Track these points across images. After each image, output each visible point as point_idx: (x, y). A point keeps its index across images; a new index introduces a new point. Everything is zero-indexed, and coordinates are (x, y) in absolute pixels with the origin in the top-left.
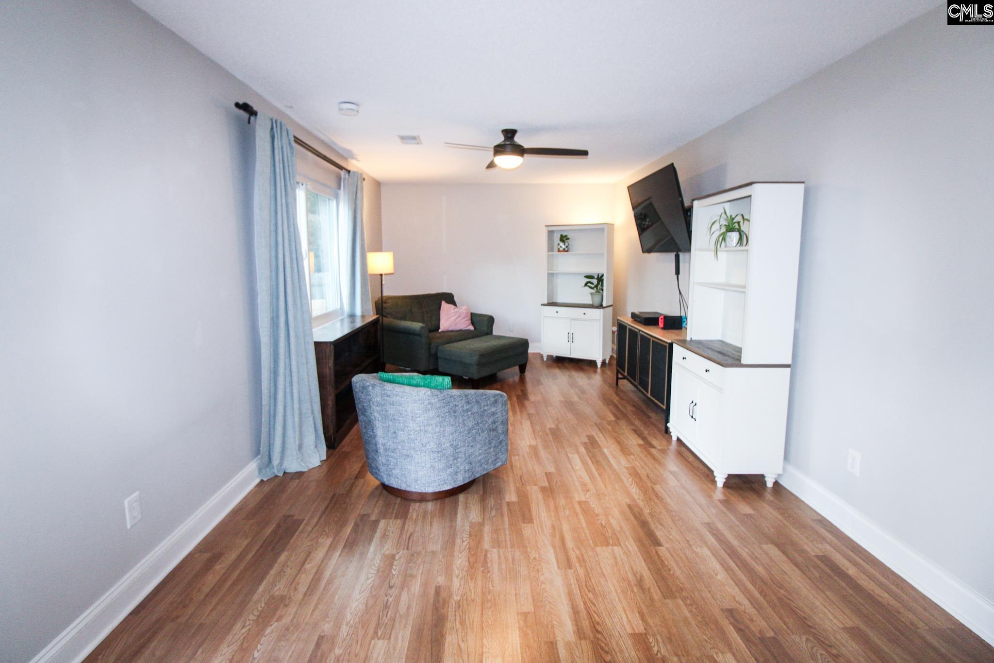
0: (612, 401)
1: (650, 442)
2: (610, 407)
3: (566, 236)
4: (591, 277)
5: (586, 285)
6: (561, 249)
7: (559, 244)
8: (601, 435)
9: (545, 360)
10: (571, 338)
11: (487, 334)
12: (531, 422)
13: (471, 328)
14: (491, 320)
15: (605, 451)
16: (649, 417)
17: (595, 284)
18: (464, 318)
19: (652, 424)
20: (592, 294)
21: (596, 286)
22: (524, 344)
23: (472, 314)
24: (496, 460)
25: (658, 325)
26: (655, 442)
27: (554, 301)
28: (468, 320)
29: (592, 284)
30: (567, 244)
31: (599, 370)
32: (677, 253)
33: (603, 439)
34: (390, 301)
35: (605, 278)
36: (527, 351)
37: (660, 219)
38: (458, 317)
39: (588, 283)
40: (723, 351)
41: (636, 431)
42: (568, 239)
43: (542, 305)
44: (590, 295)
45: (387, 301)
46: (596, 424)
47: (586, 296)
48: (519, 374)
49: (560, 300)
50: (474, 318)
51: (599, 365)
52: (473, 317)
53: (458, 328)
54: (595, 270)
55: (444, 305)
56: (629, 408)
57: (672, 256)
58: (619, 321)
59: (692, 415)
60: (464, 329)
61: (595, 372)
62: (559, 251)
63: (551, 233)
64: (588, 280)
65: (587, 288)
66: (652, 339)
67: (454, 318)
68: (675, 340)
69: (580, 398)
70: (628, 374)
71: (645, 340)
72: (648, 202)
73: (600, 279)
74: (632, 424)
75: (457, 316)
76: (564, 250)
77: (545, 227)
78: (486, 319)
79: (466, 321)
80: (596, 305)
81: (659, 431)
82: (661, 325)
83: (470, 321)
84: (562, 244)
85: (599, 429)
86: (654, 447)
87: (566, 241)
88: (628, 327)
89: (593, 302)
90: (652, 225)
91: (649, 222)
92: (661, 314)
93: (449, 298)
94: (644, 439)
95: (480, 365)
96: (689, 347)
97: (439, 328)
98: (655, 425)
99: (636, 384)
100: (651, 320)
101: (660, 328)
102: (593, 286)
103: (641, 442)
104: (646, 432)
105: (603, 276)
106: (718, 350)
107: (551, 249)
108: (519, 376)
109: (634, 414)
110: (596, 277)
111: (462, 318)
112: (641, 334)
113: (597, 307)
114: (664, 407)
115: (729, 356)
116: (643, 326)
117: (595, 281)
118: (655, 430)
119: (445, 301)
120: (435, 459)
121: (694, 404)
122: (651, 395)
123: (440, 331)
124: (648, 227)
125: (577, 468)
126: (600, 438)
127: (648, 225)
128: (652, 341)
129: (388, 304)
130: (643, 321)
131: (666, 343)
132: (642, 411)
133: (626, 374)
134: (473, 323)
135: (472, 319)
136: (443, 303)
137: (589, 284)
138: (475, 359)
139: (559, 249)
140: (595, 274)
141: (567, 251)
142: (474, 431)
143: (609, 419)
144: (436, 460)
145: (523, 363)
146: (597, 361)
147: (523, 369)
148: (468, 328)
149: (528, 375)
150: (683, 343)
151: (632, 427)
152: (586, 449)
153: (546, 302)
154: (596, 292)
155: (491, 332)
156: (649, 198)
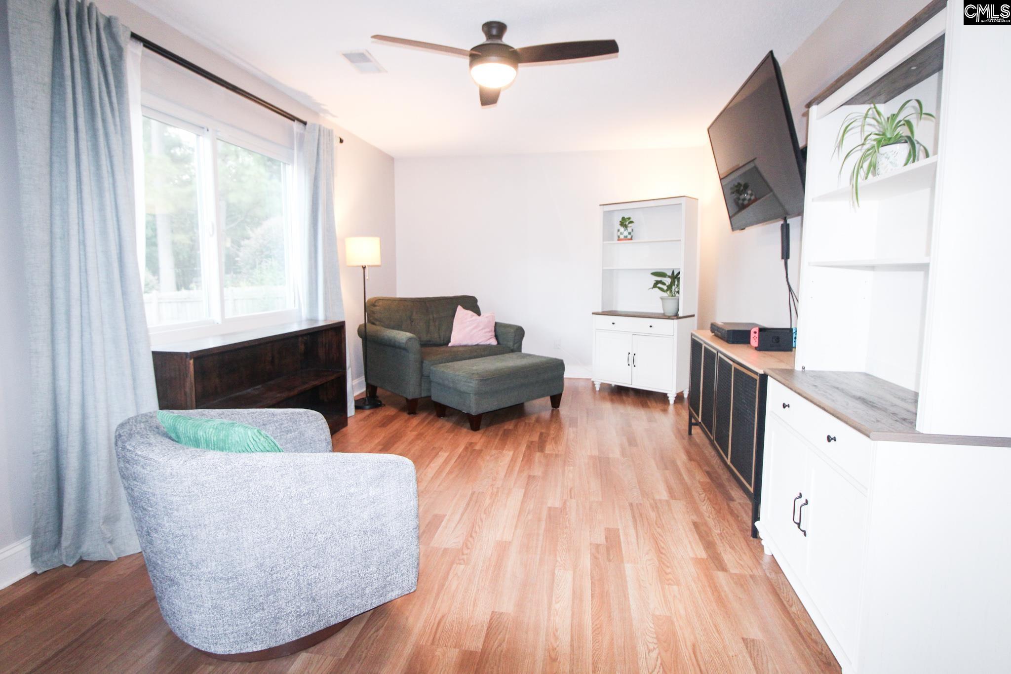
0: (673, 462)
1: (719, 555)
2: (667, 472)
3: (629, 218)
4: (662, 275)
5: (655, 286)
6: (622, 237)
7: (619, 230)
8: (632, 531)
9: (598, 389)
10: (632, 360)
11: (512, 351)
12: (525, 492)
13: (494, 342)
14: (519, 333)
15: (628, 568)
16: (731, 499)
17: (667, 284)
18: (483, 329)
19: (732, 512)
20: (662, 299)
21: (670, 288)
22: (556, 367)
23: (496, 323)
24: (385, 587)
25: (748, 342)
26: (728, 557)
27: (614, 309)
28: (489, 332)
29: (664, 284)
30: (629, 230)
31: (671, 408)
32: (785, 220)
33: (633, 539)
34: (381, 303)
35: (681, 276)
36: (563, 376)
37: (771, 190)
38: (475, 328)
39: (657, 282)
40: (871, 399)
41: (700, 530)
42: (632, 222)
43: (593, 314)
44: (660, 300)
45: (376, 304)
46: (631, 505)
47: (655, 301)
48: (551, 408)
49: (620, 308)
50: (499, 330)
51: (672, 399)
52: (497, 328)
53: (474, 342)
54: (667, 266)
55: (461, 312)
56: (698, 477)
57: (776, 226)
58: (693, 337)
59: (798, 522)
60: (482, 343)
61: (665, 411)
62: (619, 239)
63: (608, 215)
64: (659, 279)
65: (656, 289)
66: (734, 365)
67: (470, 328)
68: (772, 370)
69: (623, 454)
70: (702, 420)
71: (725, 367)
72: (752, 165)
73: (675, 277)
74: (697, 511)
75: (474, 325)
76: (626, 238)
77: (599, 206)
78: (512, 330)
79: (486, 332)
80: (670, 315)
81: (742, 530)
82: (754, 342)
83: (494, 334)
84: (622, 229)
85: (634, 517)
86: (724, 569)
87: (630, 225)
88: (704, 345)
89: (664, 310)
90: (756, 200)
91: (751, 195)
92: (755, 325)
93: (471, 303)
94: (709, 545)
95: (479, 394)
96: (798, 385)
97: (449, 341)
98: (736, 516)
99: (712, 438)
100: (738, 336)
101: (752, 347)
102: (665, 288)
103: (702, 554)
104: (716, 531)
105: (679, 273)
106: (859, 394)
107: (607, 236)
108: (550, 411)
109: (704, 490)
110: (670, 274)
111: (480, 328)
112: (720, 357)
113: (669, 318)
114: (751, 489)
115: (885, 410)
116: (725, 344)
117: (668, 281)
118: (735, 527)
119: (462, 306)
120: (220, 593)
121: (803, 501)
122: (731, 462)
123: (450, 345)
124: (751, 202)
125: (557, 606)
126: (629, 536)
127: (750, 200)
128: (735, 368)
129: (377, 308)
130: (726, 336)
131: (756, 373)
132: (720, 486)
133: (700, 420)
134: (496, 337)
135: (495, 331)
136: (460, 308)
137: (659, 285)
138: (474, 384)
139: (619, 237)
140: (668, 269)
141: (631, 239)
142: (320, 536)
143: (657, 497)
144: (226, 594)
145: (556, 393)
146: (668, 395)
147: (556, 401)
148: (488, 343)
149: (563, 409)
150: (787, 376)
151: (694, 518)
152: (595, 558)
153: (600, 311)
154: (669, 296)
155: (519, 349)
156: (753, 161)
